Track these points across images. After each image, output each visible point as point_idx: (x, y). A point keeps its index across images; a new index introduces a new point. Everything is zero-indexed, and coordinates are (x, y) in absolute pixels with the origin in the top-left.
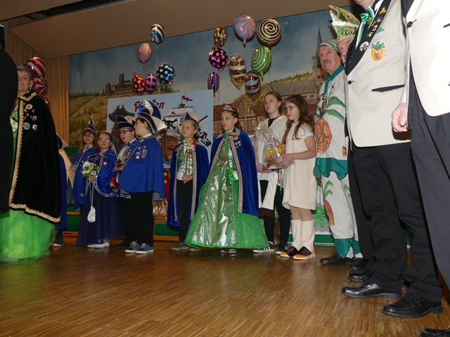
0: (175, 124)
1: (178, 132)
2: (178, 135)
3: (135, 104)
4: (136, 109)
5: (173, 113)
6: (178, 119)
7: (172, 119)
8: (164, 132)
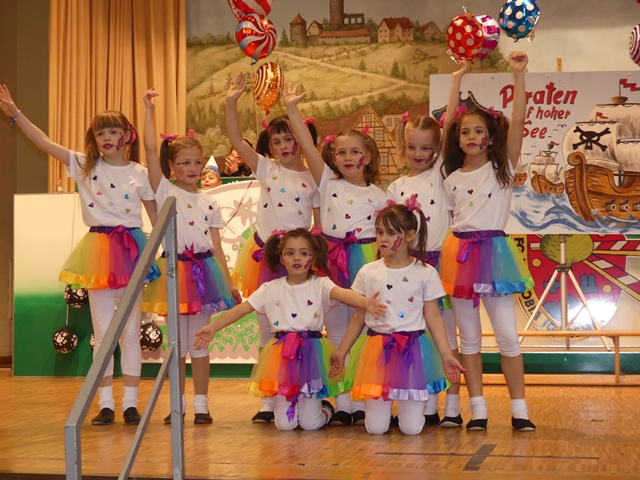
0: (604, 140)
1: (613, 157)
2: (612, 163)
3: (504, 92)
4: (506, 102)
5: (599, 114)
6: (613, 128)
7: (598, 128)
8: (579, 157)
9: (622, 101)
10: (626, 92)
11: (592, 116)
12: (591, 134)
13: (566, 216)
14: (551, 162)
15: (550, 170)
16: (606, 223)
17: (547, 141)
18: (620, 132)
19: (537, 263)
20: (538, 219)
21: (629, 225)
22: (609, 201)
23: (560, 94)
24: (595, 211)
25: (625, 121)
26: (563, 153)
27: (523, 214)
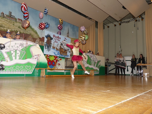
2: (64, 48)
8: (61, 46)
9: (65, 40)
10: (65, 39)
11: (62, 42)
12: (62, 44)
13: (59, 54)
14: (58, 46)
15: (58, 47)
16: (63, 55)
17: (58, 43)
18: (64, 44)
19: (48, 60)
20: (56, 54)
21: (65, 56)
22: (63, 53)
23: (59, 38)
24: (62, 54)
25: (65, 43)
26: (59, 45)
27: (55, 53)
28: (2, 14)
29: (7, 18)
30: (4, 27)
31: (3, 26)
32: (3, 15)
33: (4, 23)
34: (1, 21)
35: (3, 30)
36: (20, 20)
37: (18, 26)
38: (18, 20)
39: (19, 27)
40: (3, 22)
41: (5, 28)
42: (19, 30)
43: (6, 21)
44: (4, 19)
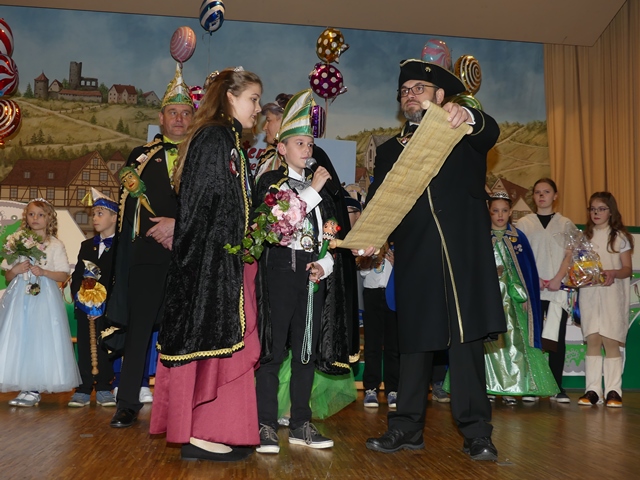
28: (41, 85)
29: (60, 96)
30: (50, 141)
31: (45, 137)
32: (47, 87)
33: (52, 121)
34: (37, 116)
35: (46, 155)
36: (125, 93)
37: (118, 122)
38: (114, 91)
39: (121, 128)
40: (43, 120)
41: (52, 143)
42: (122, 141)
43: (56, 113)
44: (50, 103)
